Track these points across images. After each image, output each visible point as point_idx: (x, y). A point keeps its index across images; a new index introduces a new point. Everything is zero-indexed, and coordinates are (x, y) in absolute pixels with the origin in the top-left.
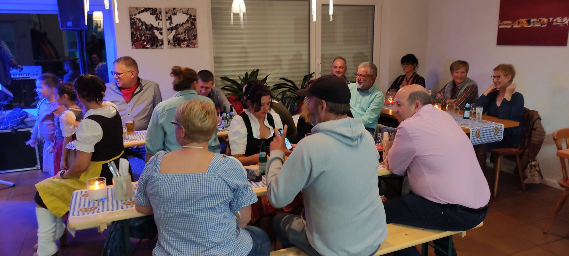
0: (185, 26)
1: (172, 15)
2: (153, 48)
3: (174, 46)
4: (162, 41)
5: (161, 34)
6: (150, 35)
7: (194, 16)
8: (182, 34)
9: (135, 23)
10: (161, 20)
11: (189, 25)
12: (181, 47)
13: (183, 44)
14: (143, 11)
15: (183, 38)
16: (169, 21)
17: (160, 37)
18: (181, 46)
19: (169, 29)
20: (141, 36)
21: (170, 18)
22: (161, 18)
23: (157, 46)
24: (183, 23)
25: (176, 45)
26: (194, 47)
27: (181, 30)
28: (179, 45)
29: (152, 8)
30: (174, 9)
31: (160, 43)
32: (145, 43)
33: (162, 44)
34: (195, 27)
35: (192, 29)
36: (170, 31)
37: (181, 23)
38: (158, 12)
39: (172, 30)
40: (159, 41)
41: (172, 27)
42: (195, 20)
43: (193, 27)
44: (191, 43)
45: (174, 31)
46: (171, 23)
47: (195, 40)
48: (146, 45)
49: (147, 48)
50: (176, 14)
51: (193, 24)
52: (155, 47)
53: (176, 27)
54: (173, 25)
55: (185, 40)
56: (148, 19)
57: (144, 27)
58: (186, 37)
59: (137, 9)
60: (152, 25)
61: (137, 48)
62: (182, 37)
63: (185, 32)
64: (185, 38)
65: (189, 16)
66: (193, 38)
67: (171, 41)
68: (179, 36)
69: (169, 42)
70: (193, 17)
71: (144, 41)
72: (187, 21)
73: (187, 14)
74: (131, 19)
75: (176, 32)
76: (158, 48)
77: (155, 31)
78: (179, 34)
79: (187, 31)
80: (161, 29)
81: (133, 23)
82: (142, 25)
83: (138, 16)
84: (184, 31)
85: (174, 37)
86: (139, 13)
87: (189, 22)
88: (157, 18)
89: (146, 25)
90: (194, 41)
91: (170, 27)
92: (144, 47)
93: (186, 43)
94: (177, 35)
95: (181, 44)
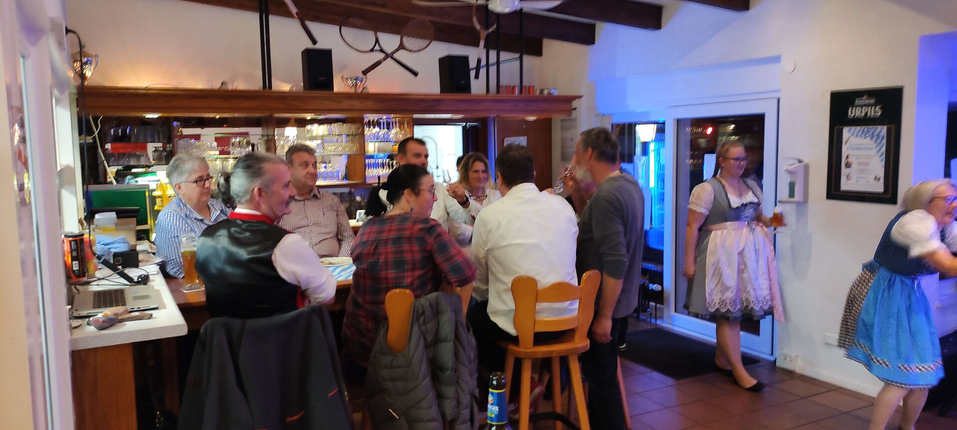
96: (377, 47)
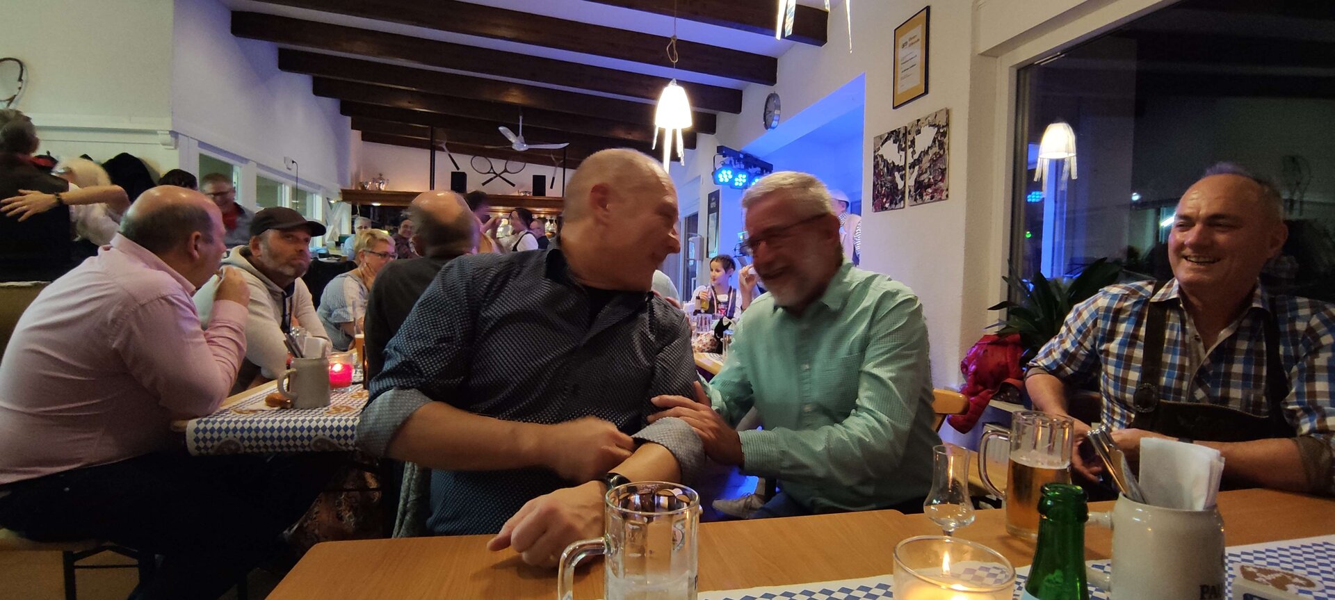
0: (931, 152)
1: (915, 137)
2: (892, 209)
3: (916, 200)
4: (903, 193)
5: (903, 177)
6: (891, 182)
7: (943, 127)
8: (926, 172)
9: (878, 162)
10: (904, 149)
11: (936, 149)
12: (924, 203)
13: (927, 195)
14: (886, 140)
15: (926, 181)
16: (911, 149)
17: (900, 187)
18: (924, 197)
19: (912, 166)
20: (882, 187)
21: (913, 142)
22: (904, 146)
23: (896, 204)
24: (929, 148)
25: (918, 197)
26: (940, 199)
27: (926, 163)
28: (921, 197)
29: (895, 131)
30: (918, 121)
31: (900, 196)
32: (884, 200)
33: (903, 198)
34: (944, 152)
35: (941, 156)
36: (912, 170)
37: (926, 149)
38: (901, 135)
39: (914, 168)
40: (899, 193)
41: (915, 160)
42: (944, 134)
43: (942, 152)
44: (935, 191)
45: (917, 168)
46: (914, 152)
47: (943, 182)
48: (886, 202)
49: (886, 209)
50: (919, 132)
51: (941, 145)
52: (893, 206)
53: (918, 162)
54: (916, 156)
55: (929, 186)
56: (891, 152)
57: (885, 169)
58: (931, 177)
59: (881, 137)
60: (893, 163)
61: (876, 211)
62: (925, 177)
63: (930, 167)
64: (930, 179)
65: (936, 129)
66: (940, 177)
67: (913, 190)
68: (922, 178)
69: (910, 191)
70: (941, 131)
71: (884, 195)
72: (934, 141)
73: (934, 126)
74: (875, 157)
75: (920, 168)
76: (897, 207)
77: (896, 174)
78: (922, 174)
79: (933, 162)
80: (903, 168)
81: (876, 166)
82: (884, 167)
83: (880, 153)
84: (929, 165)
85: (916, 181)
86: (883, 144)
87: (937, 142)
88: (900, 149)
89: (888, 163)
90: (941, 184)
91: (913, 161)
92: (883, 208)
93: (930, 190)
94: (919, 175)
95: (924, 194)
96: (492, 171)
